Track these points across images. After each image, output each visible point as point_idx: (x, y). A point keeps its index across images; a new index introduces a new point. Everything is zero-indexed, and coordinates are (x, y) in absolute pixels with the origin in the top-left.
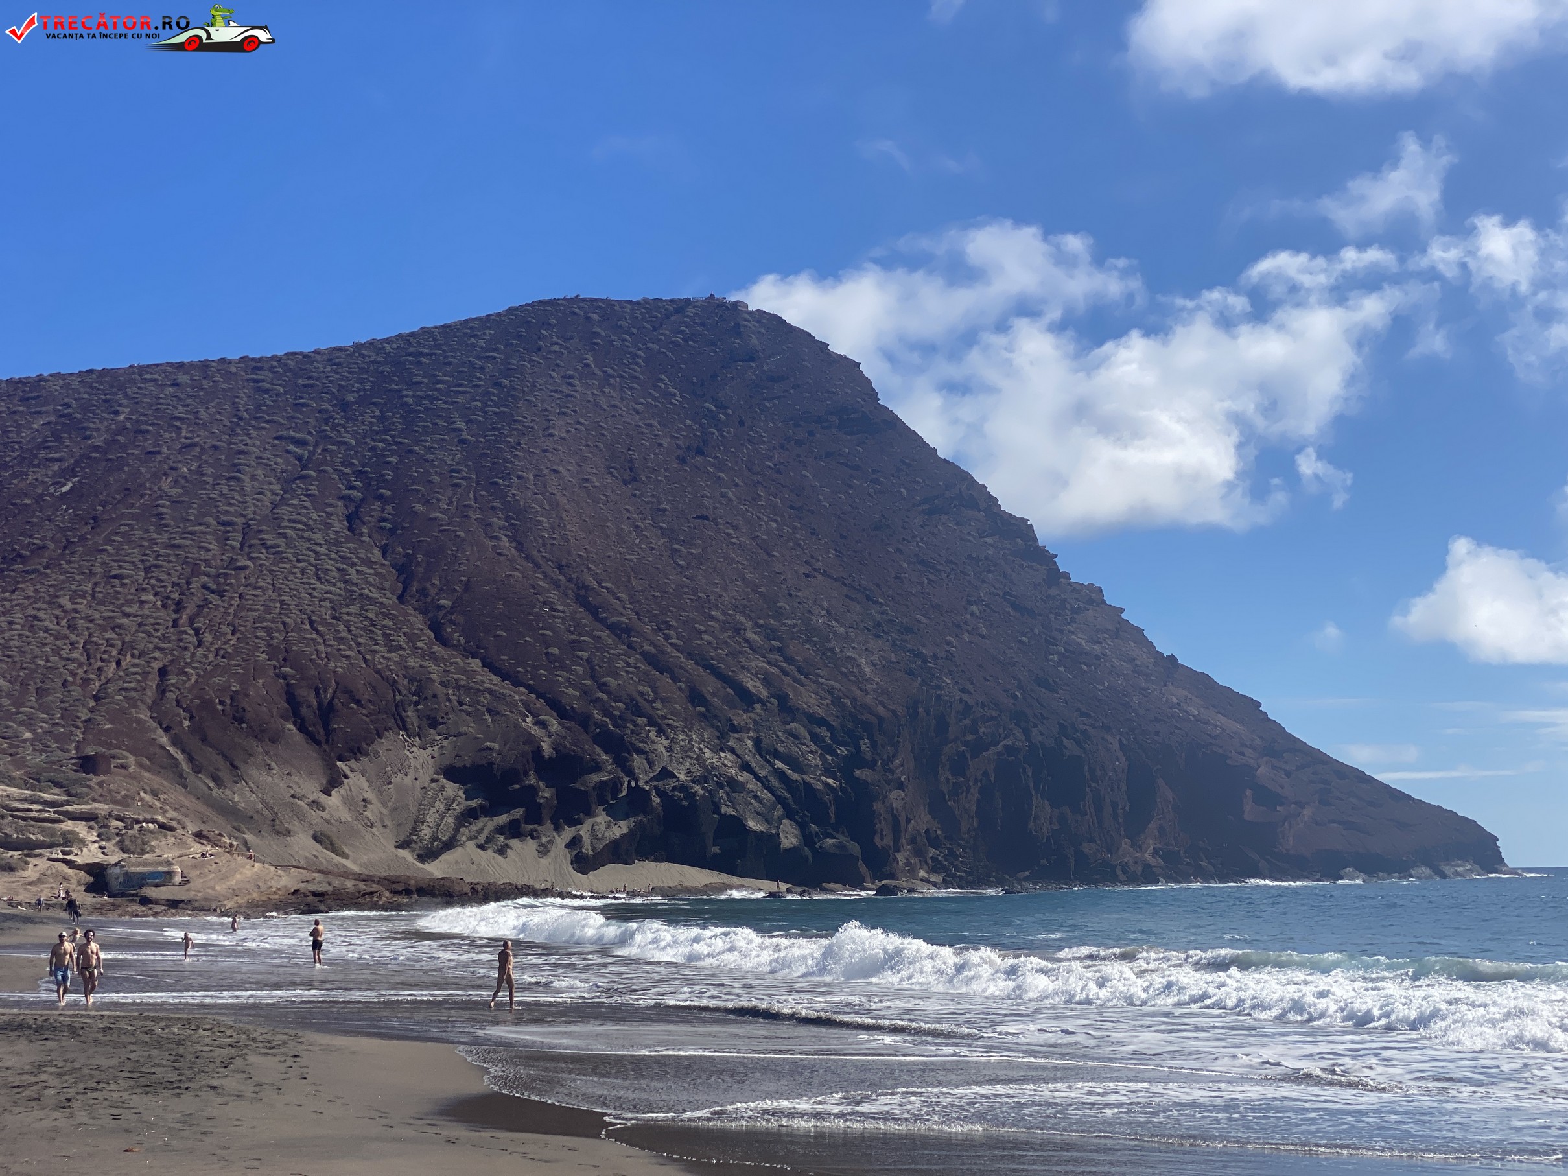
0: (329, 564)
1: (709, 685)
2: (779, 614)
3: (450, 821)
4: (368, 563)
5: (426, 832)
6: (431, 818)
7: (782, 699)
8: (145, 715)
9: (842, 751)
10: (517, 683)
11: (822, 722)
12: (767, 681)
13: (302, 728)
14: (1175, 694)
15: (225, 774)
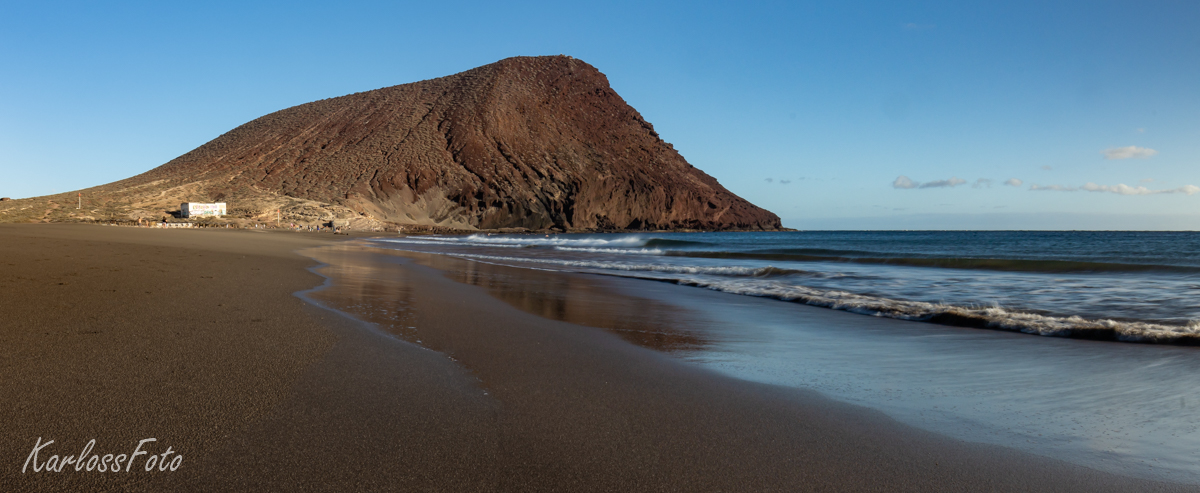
0: (429, 140)
1: (530, 172)
2: (558, 151)
3: (446, 211)
4: (440, 139)
5: (439, 214)
6: (441, 210)
7: (552, 176)
8: (368, 183)
9: (567, 191)
10: (471, 172)
11: (562, 183)
12: (548, 171)
13: (409, 186)
14: (689, 176)
15: (385, 199)
